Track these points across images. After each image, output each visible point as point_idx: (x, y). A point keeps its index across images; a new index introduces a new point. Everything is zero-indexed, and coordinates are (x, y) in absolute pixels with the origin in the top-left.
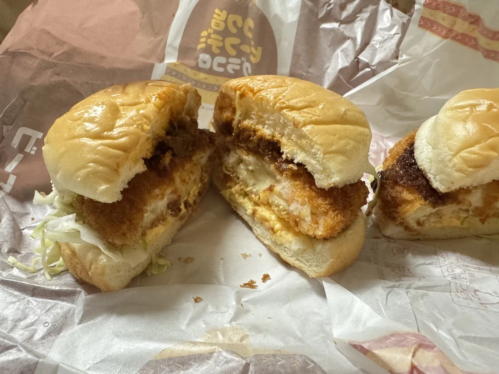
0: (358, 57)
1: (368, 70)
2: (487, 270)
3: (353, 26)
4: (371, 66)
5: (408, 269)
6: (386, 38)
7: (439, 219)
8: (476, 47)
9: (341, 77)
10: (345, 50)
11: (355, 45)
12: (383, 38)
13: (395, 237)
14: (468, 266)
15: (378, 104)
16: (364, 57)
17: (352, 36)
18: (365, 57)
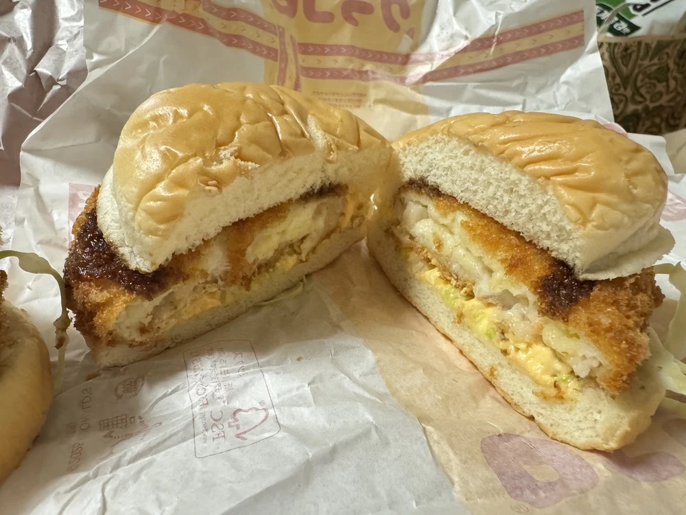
0: (36, 69)
1: (56, 88)
2: (254, 366)
3: (13, 19)
4: (58, 80)
5: (140, 418)
6: (75, 32)
7: (175, 311)
8: (207, 31)
9: (18, 108)
10: (8, 60)
11: (23, 49)
12: (71, 32)
13: (125, 362)
14: (228, 372)
15: (98, 140)
16: (43, 68)
17: (15, 35)
18: (45, 67)
